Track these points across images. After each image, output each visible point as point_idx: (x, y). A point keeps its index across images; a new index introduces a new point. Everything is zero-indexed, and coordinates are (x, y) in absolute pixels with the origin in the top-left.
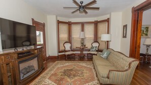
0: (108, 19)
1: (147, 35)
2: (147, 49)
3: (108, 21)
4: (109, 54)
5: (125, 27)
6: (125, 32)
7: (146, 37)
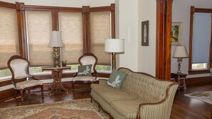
0: (113, 5)
1: (176, 40)
2: (179, 65)
3: (111, 9)
4: (125, 79)
5: (145, 24)
6: (145, 35)
7: (177, 43)
